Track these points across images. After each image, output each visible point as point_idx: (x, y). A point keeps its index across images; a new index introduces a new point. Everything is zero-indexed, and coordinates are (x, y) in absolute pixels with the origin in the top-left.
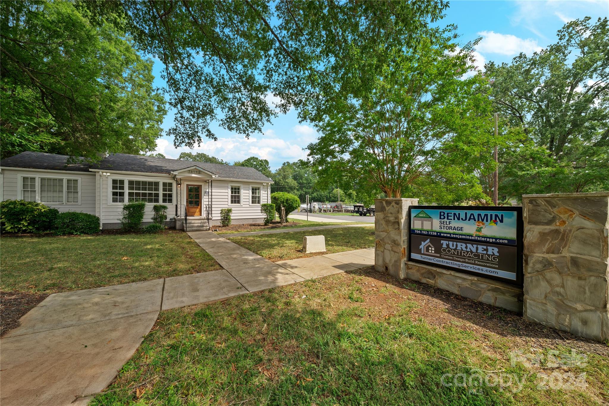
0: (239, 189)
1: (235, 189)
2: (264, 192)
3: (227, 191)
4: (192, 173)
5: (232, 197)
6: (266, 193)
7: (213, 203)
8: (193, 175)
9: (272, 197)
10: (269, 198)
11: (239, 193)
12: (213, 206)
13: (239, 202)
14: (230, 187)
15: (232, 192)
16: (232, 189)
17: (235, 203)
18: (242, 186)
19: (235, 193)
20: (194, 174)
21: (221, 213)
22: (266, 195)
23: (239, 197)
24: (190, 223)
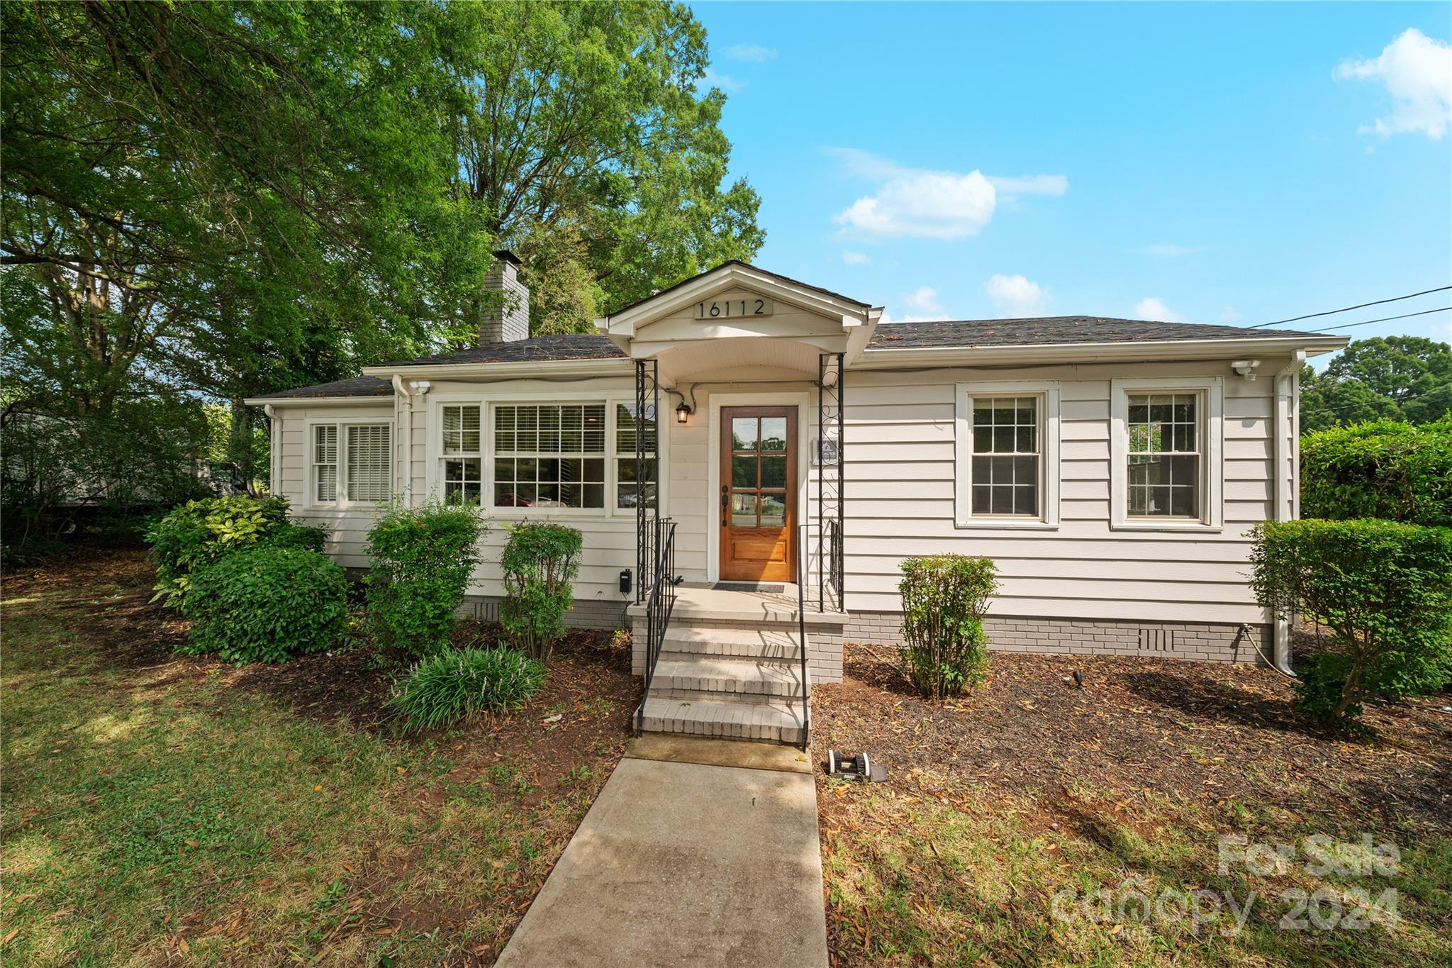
0: (1028, 415)
1: (1005, 416)
2: (1235, 428)
3: (946, 433)
4: (714, 319)
5: (980, 468)
6: (1260, 429)
7: (849, 509)
8: (726, 332)
9: (1309, 464)
10: (1289, 474)
11: (1027, 440)
12: (849, 528)
13: (1029, 503)
14: (967, 407)
15: (981, 441)
16: (981, 416)
17: (1003, 507)
18: (1052, 393)
19: (1005, 444)
20: (729, 320)
21: (905, 588)
22: (1260, 451)
23: (1029, 470)
24: (696, 653)
